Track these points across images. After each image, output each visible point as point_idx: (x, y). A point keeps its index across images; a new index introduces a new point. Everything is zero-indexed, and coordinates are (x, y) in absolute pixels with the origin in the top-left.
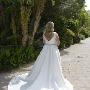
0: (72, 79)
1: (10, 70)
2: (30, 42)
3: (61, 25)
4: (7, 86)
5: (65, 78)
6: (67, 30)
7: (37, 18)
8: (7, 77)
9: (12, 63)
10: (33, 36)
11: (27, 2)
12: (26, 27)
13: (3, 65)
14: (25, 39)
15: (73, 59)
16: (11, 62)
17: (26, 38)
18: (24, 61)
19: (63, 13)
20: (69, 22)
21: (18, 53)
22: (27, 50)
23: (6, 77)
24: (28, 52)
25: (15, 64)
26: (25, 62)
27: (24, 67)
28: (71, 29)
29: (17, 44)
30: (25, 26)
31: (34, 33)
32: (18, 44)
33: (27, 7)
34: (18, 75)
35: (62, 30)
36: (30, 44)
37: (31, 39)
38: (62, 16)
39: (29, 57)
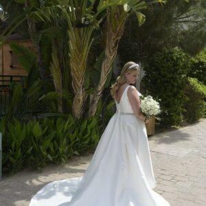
0: (178, 198)
1: (39, 168)
2: (91, 108)
3: (172, 69)
4: (23, 202)
5: (161, 194)
6: (188, 83)
7: (107, 52)
8: (31, 182)
9: (45, 153)
10: (99, 94)
11: (83, 19)
12: (81, 73)
13: (25, 156)
14: (79, 100)
15: (196, 151)
16: (42, 150)
17: (81, 98)
18: (75, 150)
19: (179, 41)
20: (197, 61)
21: (60, 131)
22: (82, 126)
23: (28, 183)
24: (86, 129)
25: (51, 156)
26: (76, 153)
27: (73, 163)
28: (200, 80)
29: (62, 112)
30: (77, 71)
31: (100, 88)
32: (64, 112)
33: (82, 29)
34: (56, 180)
35: (174, 81)
36: (92, 112)
37: (93, 102)
38: (177, 48)
39: (86, 142)
